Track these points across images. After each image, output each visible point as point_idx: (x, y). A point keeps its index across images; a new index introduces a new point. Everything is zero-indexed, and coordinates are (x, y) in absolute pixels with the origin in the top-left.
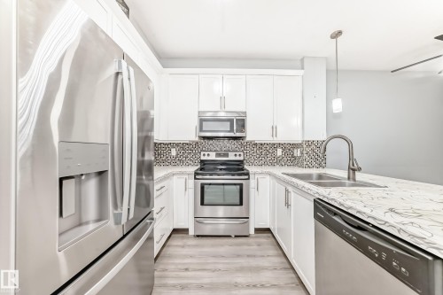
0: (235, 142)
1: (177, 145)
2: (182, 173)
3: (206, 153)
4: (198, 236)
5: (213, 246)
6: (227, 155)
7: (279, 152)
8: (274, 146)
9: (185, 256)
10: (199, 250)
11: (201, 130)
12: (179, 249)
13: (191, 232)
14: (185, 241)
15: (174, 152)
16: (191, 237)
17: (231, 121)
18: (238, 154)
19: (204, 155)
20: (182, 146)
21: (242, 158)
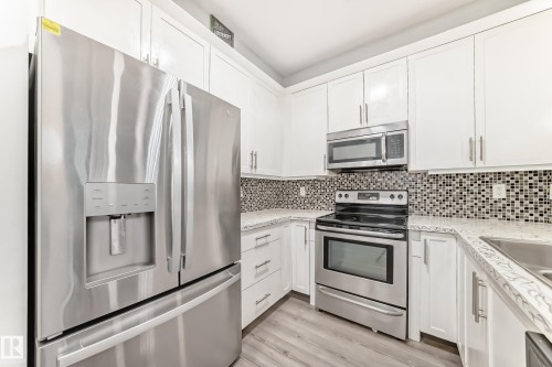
0: (392, 174)
1: (307, 182)
2: (301, 220)
3: (343, 193)
4: (321, 311)
5: (336, 333)
6: (377, 196)
7: (499, 191)
8: (484, 179)
9: (292, 333)
10: (313, 331)
11: (331, 160)
12: (290, 320)
13: (313, 302)
14: (302, 311)
15: (303, 192)
16: (310, 308)
17: (377, 141)
18: (396, 194)
19: (340, 196)
20: (312, 183)
21: (403, 202)
